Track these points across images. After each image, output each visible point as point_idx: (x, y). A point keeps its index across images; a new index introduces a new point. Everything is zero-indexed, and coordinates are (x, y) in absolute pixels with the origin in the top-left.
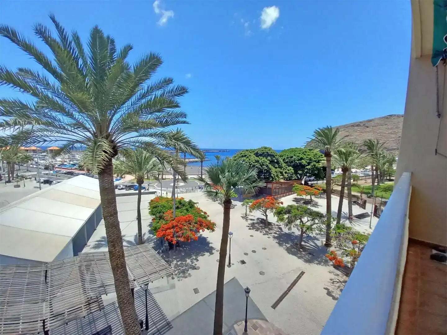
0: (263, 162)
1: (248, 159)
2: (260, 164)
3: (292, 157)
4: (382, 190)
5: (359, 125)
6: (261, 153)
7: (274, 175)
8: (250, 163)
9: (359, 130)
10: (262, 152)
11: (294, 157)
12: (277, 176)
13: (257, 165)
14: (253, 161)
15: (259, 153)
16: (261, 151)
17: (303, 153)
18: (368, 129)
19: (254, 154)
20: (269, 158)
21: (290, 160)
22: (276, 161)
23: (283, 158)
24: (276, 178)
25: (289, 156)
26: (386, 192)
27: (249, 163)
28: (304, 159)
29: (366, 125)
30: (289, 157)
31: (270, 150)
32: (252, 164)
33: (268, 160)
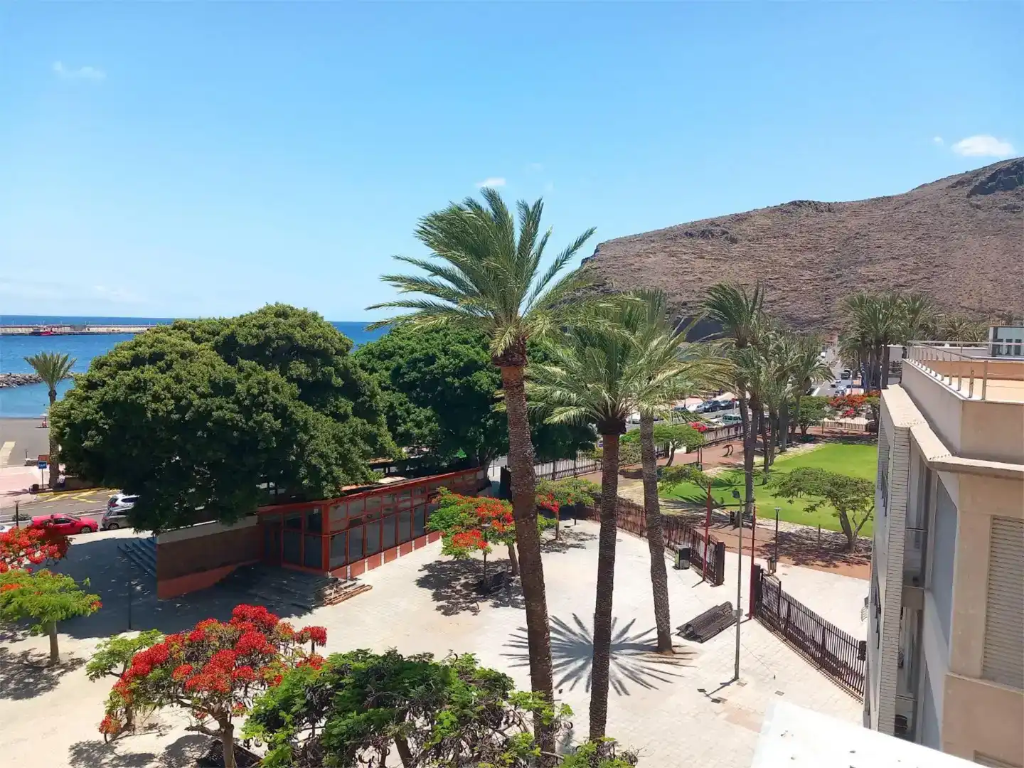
0: (255, 391)
1: (166, 379)
2: (237, 402)
3: (431, 359)
4: (776, 490)
5: (710, 232)
6: (254, 342)
7: (322, 456)
8: (183, 402)
9: (708, 252)
10: (257, 337)
11: (443, 360)
12: (345, 460)
13: (220, 408)
14: (201, 390)
15: (240, 340)
16: (254, 330)
17: (479, 340)
18: (735, 250)
19: (213, 349)
20: (300, 368)
21: (425, 373)
22: (338, 381)
23: (394, 365)
24: (338, 472)
25: (417, 355)
26: (790, 498)
27: (178, 399)
28: (480, 368)
29: (732, 233)
30: (420, 360)
31: (303, 325)
32: (190, 404)
33: (290, 380)
